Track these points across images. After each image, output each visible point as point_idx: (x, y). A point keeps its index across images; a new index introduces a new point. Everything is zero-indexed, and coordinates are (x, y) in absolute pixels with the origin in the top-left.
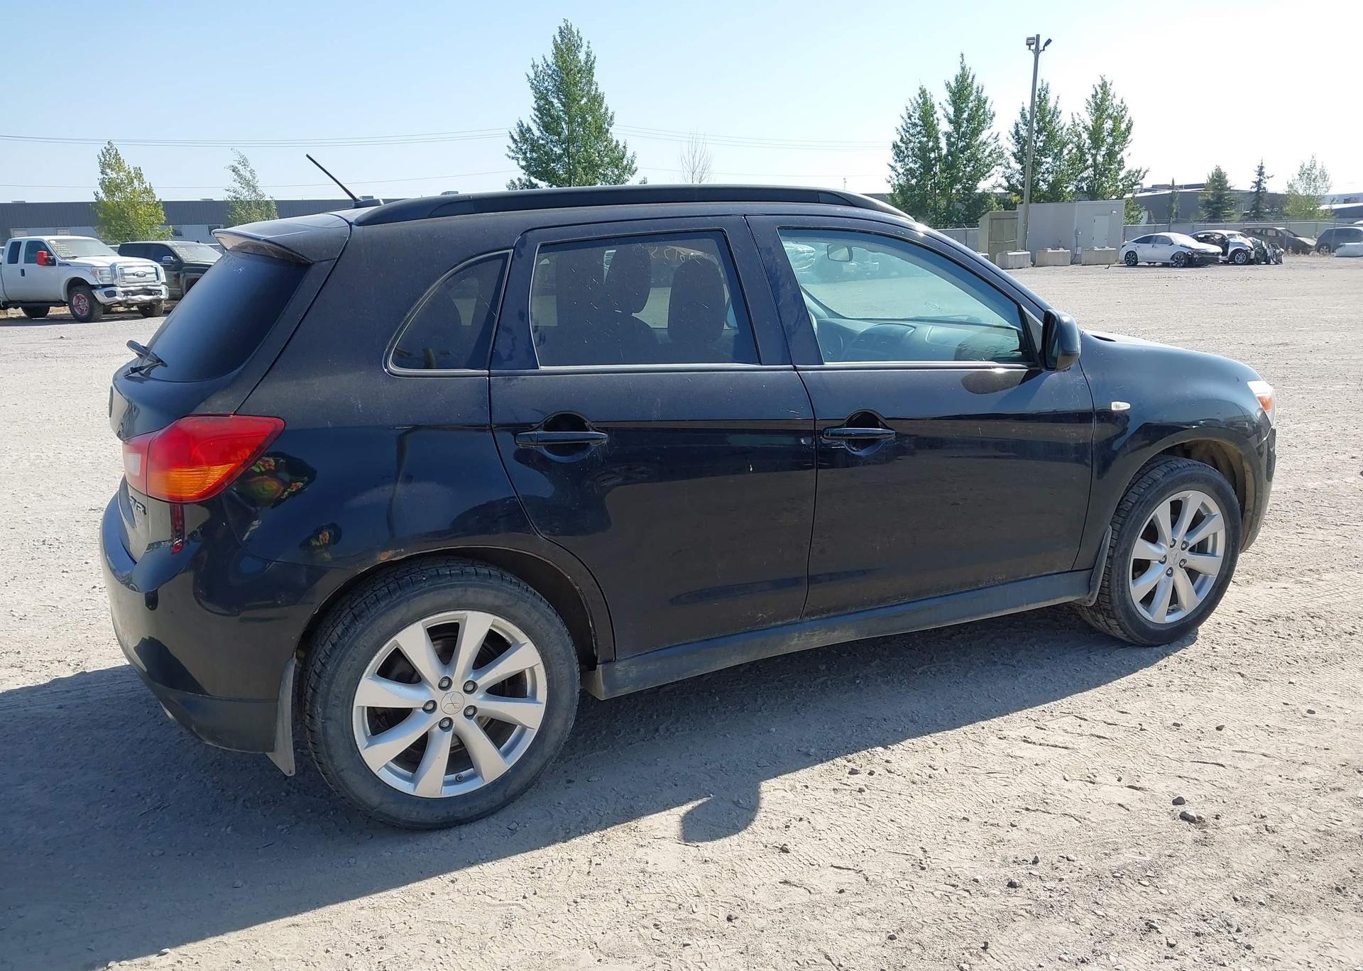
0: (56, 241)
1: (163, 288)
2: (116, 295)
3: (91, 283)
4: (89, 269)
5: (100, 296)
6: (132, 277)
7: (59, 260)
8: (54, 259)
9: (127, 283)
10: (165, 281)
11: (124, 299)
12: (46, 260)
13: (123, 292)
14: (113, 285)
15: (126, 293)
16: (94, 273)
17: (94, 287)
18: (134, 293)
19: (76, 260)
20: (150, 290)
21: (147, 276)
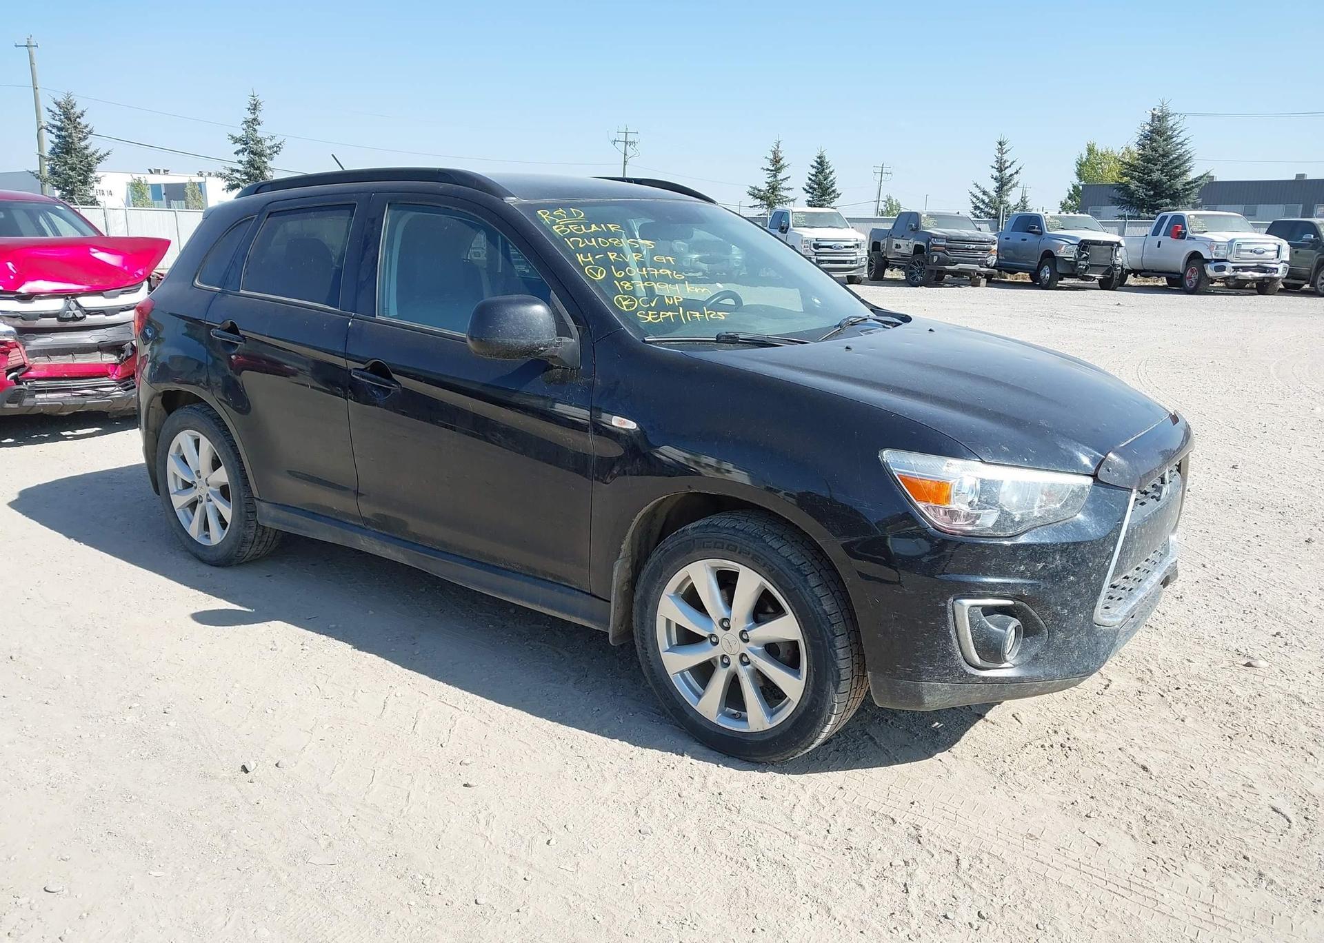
0: (1196, 216)
1: (1281, 267)
2: (1225, 270)
3: (1205, 257)
4: (1208, 244)
5: (1210, 271)
6: (1249, 253)
7: (1190, 234)
8: (1186, 233)
9: (1241, 259)
10: (1287, 259)
11: (1232, 274)
12: (1179, 233)
13: (1233, 267)
14: (1225, 260)
15: (1236, 269)
16: (1210, 248)
17: (1208, 261)
18: (1246, 269)
19: (1205, 235)
20: (1266, 268)
21: (1266, 253)
